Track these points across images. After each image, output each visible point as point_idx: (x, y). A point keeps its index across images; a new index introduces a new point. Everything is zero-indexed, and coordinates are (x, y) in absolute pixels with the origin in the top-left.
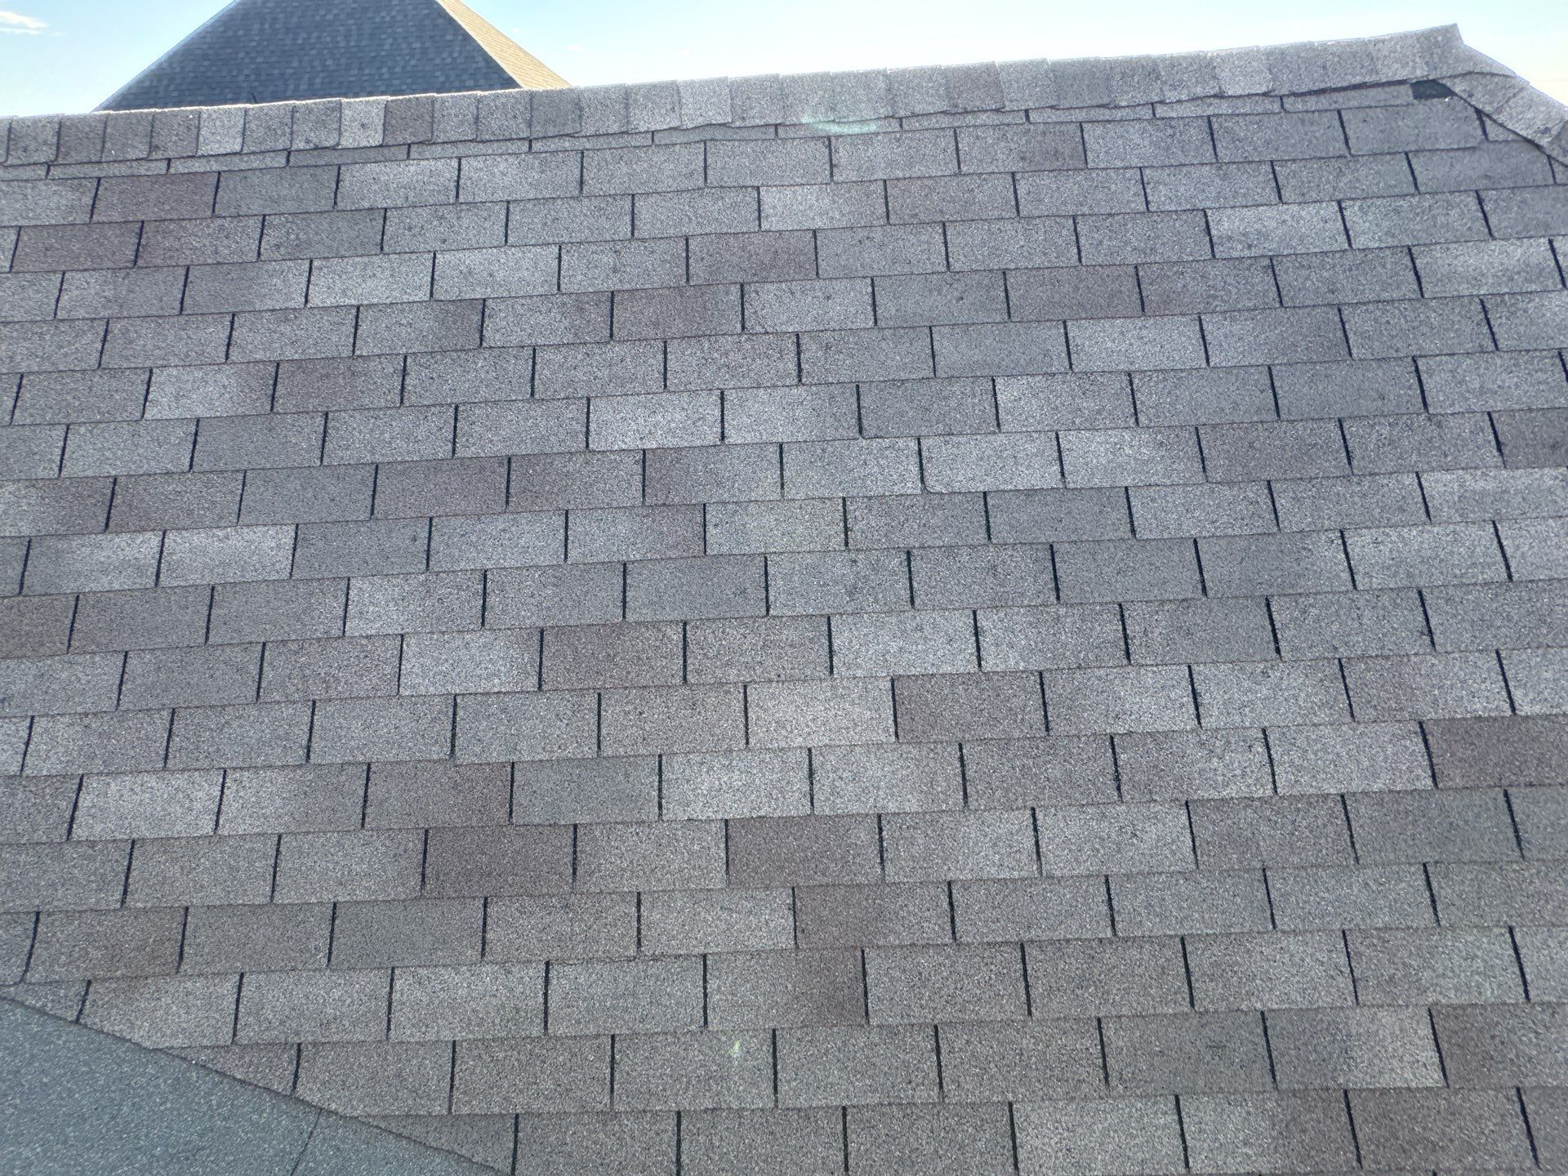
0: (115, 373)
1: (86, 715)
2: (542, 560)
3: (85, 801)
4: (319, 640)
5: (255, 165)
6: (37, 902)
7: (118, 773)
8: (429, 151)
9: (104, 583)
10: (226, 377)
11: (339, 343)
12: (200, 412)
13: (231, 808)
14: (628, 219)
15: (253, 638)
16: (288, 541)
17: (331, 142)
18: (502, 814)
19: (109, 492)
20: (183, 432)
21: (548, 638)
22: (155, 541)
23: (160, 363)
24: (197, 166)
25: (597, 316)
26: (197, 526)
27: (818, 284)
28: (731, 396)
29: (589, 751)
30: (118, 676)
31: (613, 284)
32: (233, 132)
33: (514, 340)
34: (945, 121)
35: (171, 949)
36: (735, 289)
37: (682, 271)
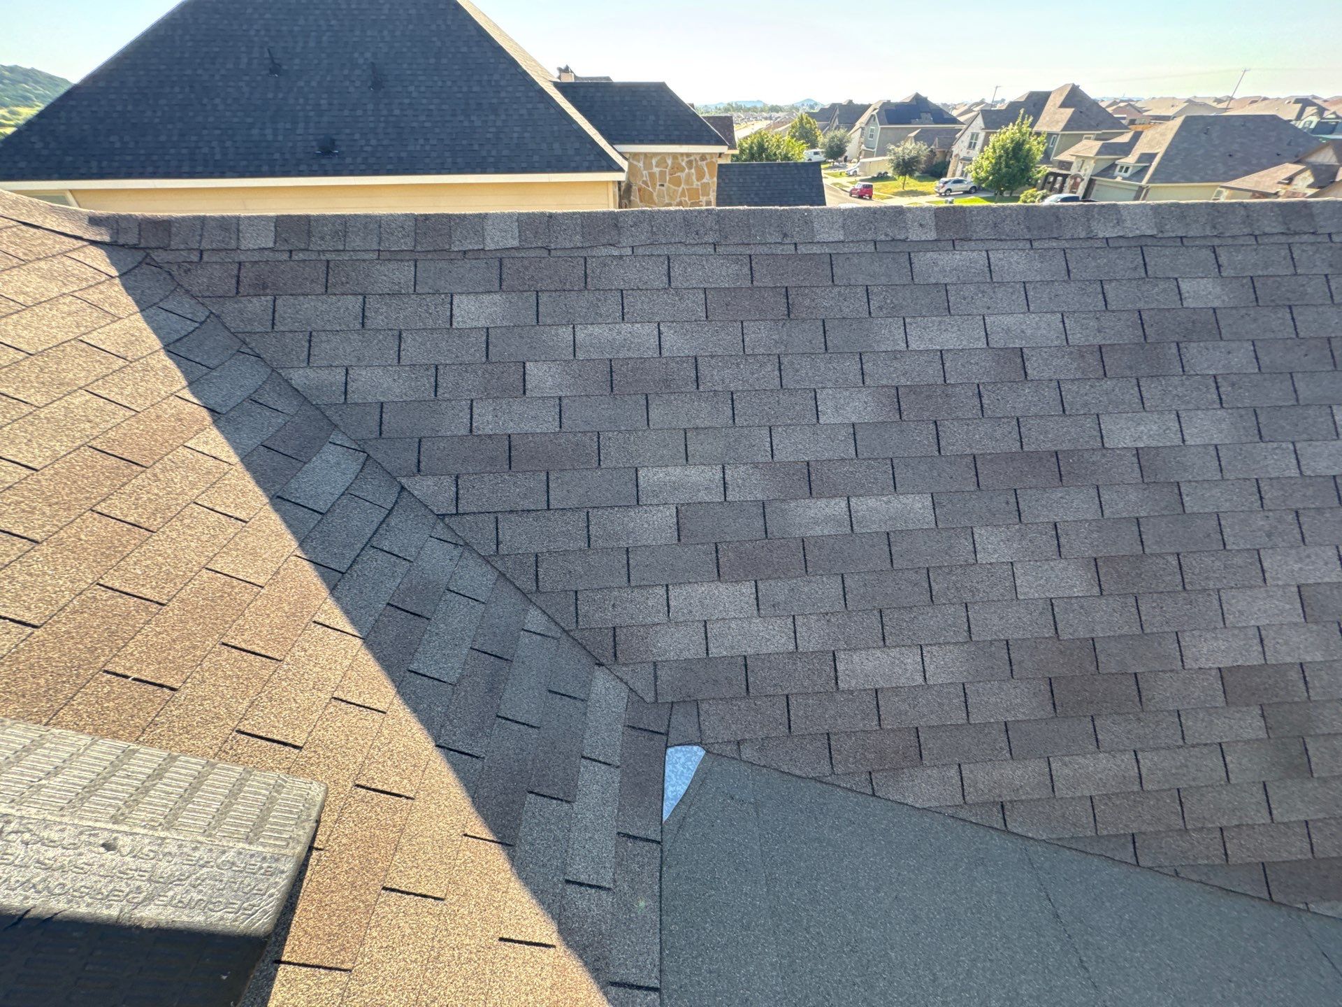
0: (792, 392)
1: (827, 614)
2: (1089, 517)
3: (840, 667)
4: (961, 566)
5: (854, 250)
6: (826, 727)
7: (855, 649)
8: (966, 245)
9: (818, 531)
10: (864, 395)
11: (932, 374)
12: (854, 419)
13: (930, 669)
14: (1100, 296)
15: (921, 565)
16: (928, 503)
17: (903, 237)
18: (1093, 668)
19: (806, 471)
20: (844, 433)
21: (1100, 563)
22: (843, 504)
23: (820, 385)
24: (816, 249)
25: (1093, 360)
26: (869, 493)
27: (1222, 344)
28: (1183, 414)
29: (1137, 630)
30: (841, 589)
31: (1099, 340)
32: (836, 226)
33: (1046, 375)
34: (1283, 239)
35: (913, 752)
36: (1174, 346)
37: (1141, 333)
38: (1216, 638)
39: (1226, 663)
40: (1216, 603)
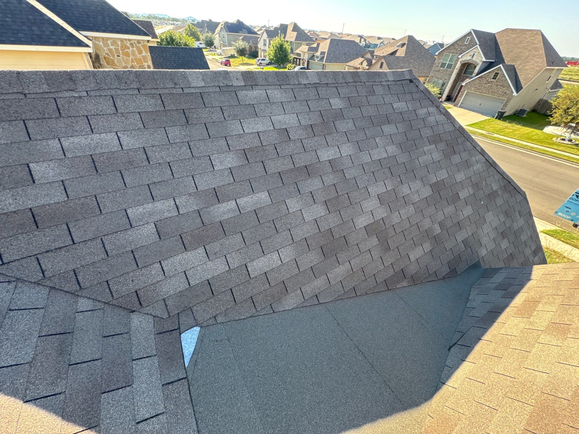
0: (199, 158)
1: (239, 250)
2: (320, 187)
3: (249, 269)
4: (284, 215)
5: (211, 90)
6: (250, 295)
7: (254, 260)
8: (257, 87)
9: (226, 217)
10: (231, 155)
11: (256, 142)
12: (229, 166)
13: (282, 257)
14: (307, 106)
15: (270, 219)
16: (267, 194)
17: (231, 84)
18: (332, 238)
19: (214, 192)
20: (227, 173)
21: (327, 202)
22: (234, 203)
23: (211, 153)
24: (193, 91)
25: (310, 130)
26: (244, 196)
27: (345, 120)
28: (339, 146)
29: (342, 222)
30: (242, 238)
31: (310, 123)
32: (200, 79)
33: (296, 138)
35: (284, 290)
36: (332, 122)
37: (322, 119)
38: (362, 217)
39: (365, 224)
40: (360, 206)
